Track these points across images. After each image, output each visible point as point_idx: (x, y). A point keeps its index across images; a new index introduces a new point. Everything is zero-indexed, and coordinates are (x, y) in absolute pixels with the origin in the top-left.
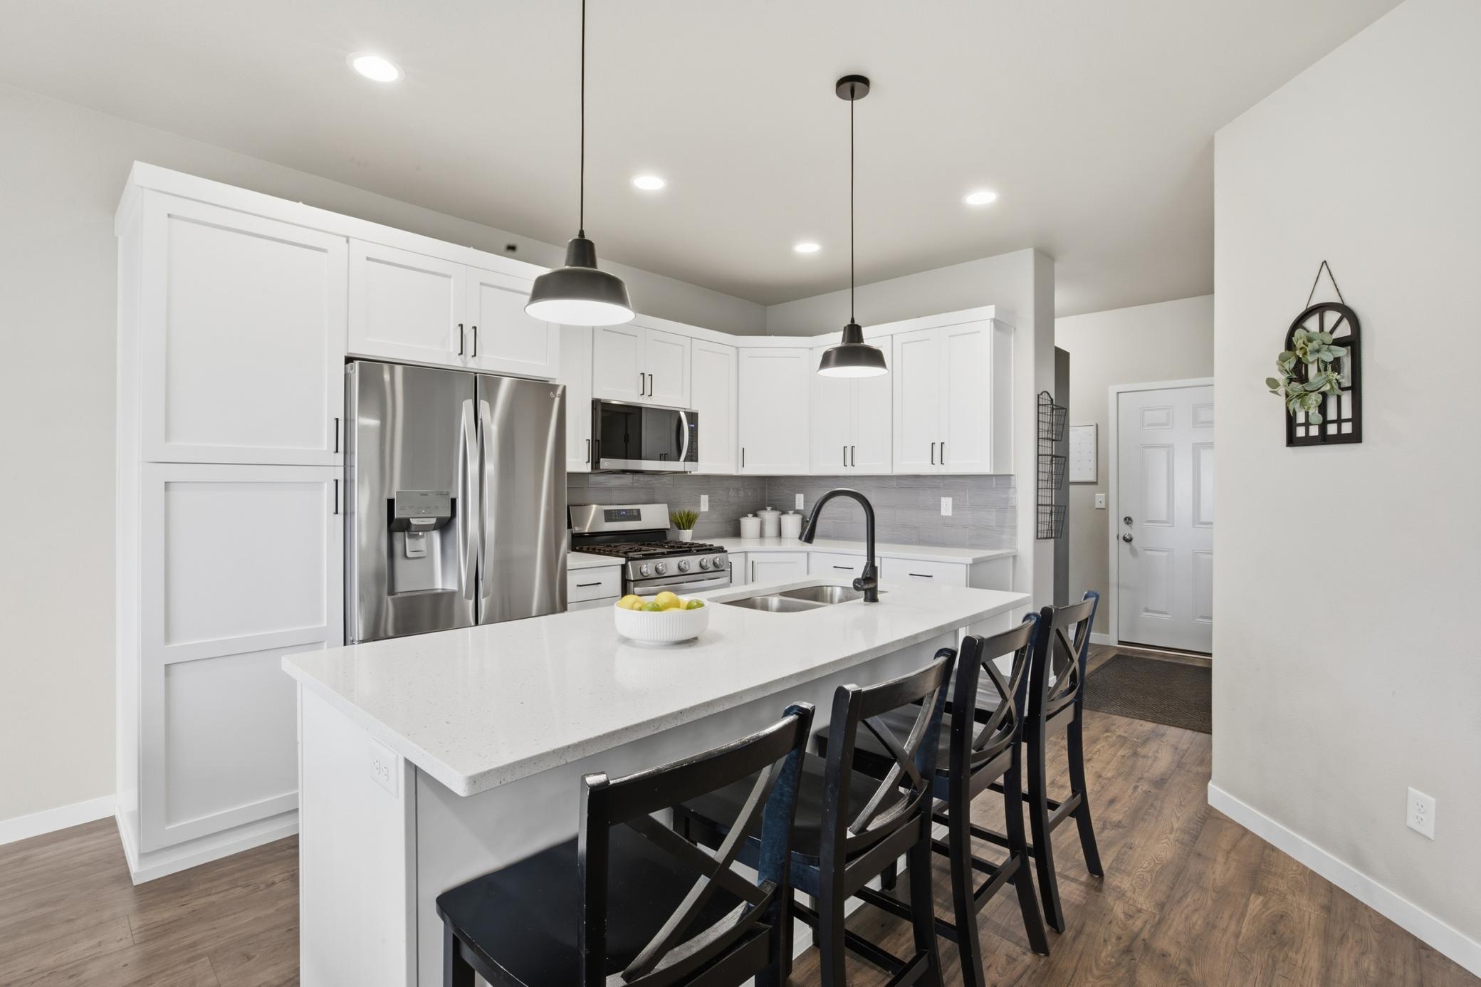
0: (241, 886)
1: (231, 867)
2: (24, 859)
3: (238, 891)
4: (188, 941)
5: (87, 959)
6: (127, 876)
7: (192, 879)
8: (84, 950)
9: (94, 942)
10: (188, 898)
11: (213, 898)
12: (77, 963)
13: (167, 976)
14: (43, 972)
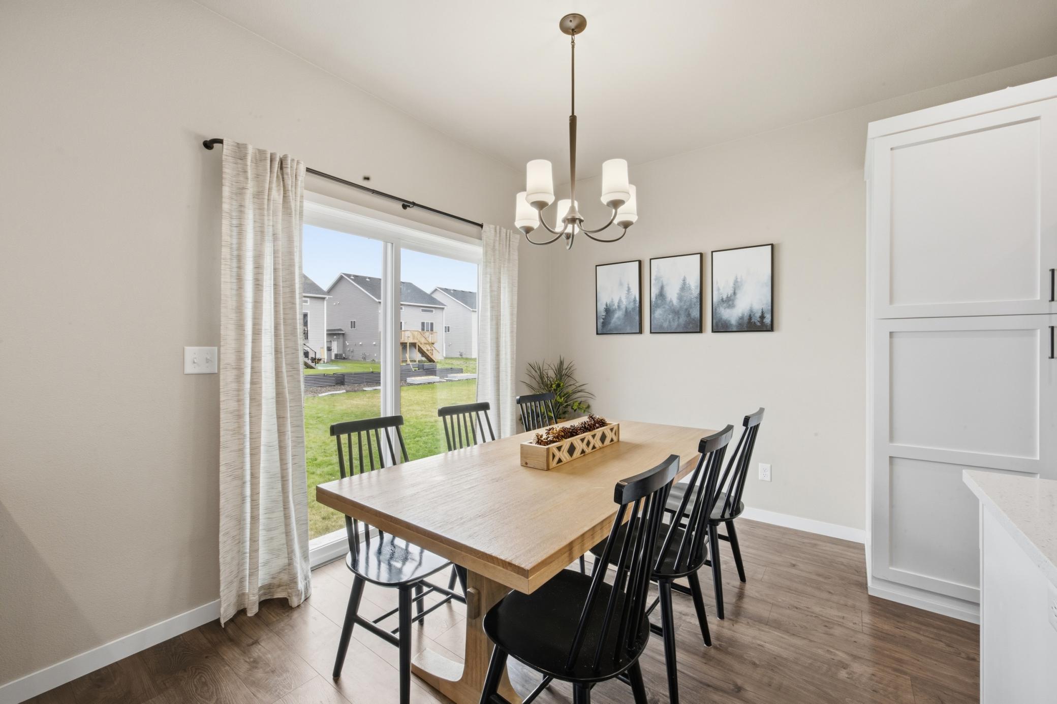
0: (945, 643)
1: (938, 623)
2: (815, 545)
3: (941, 645)
4: (897, 655)
5: (836, 622)
6: (864, 586)
7: (907, 614)
8: (834, 615)
9: (840, 614)
10: (902, 625)
11: (921, 638)
12: (830, 620)
13: (880, 669)
14: (813, 613)
